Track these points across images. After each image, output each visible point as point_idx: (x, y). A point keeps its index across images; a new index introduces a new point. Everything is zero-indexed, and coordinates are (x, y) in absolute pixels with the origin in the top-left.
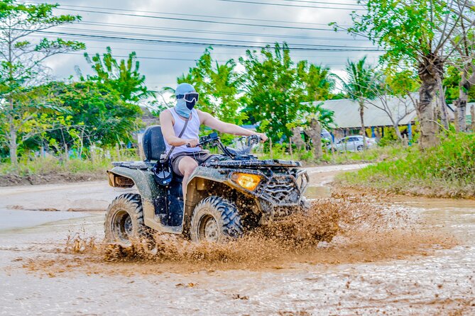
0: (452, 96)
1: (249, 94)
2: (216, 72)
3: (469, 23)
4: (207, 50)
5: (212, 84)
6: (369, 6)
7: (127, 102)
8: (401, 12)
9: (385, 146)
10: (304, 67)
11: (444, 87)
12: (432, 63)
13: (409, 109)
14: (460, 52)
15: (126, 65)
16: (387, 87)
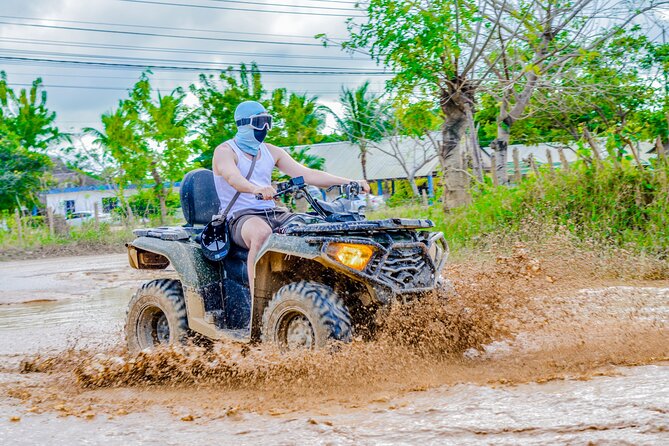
0: (488, 136)
1: (205, 137)
2: (158, 106)
3: (510, 35)
4: (144, 74)
5: (151, 123)
6: (371, 11)
7: (31, 149)
8: (416, 19)
9: (397, 207)
10: (282, 98)
11: (476, 123)
12: (459, 91)
13: (428, 154)
14: (497, 74)
15: (28, 96)
16: (397, 124)
